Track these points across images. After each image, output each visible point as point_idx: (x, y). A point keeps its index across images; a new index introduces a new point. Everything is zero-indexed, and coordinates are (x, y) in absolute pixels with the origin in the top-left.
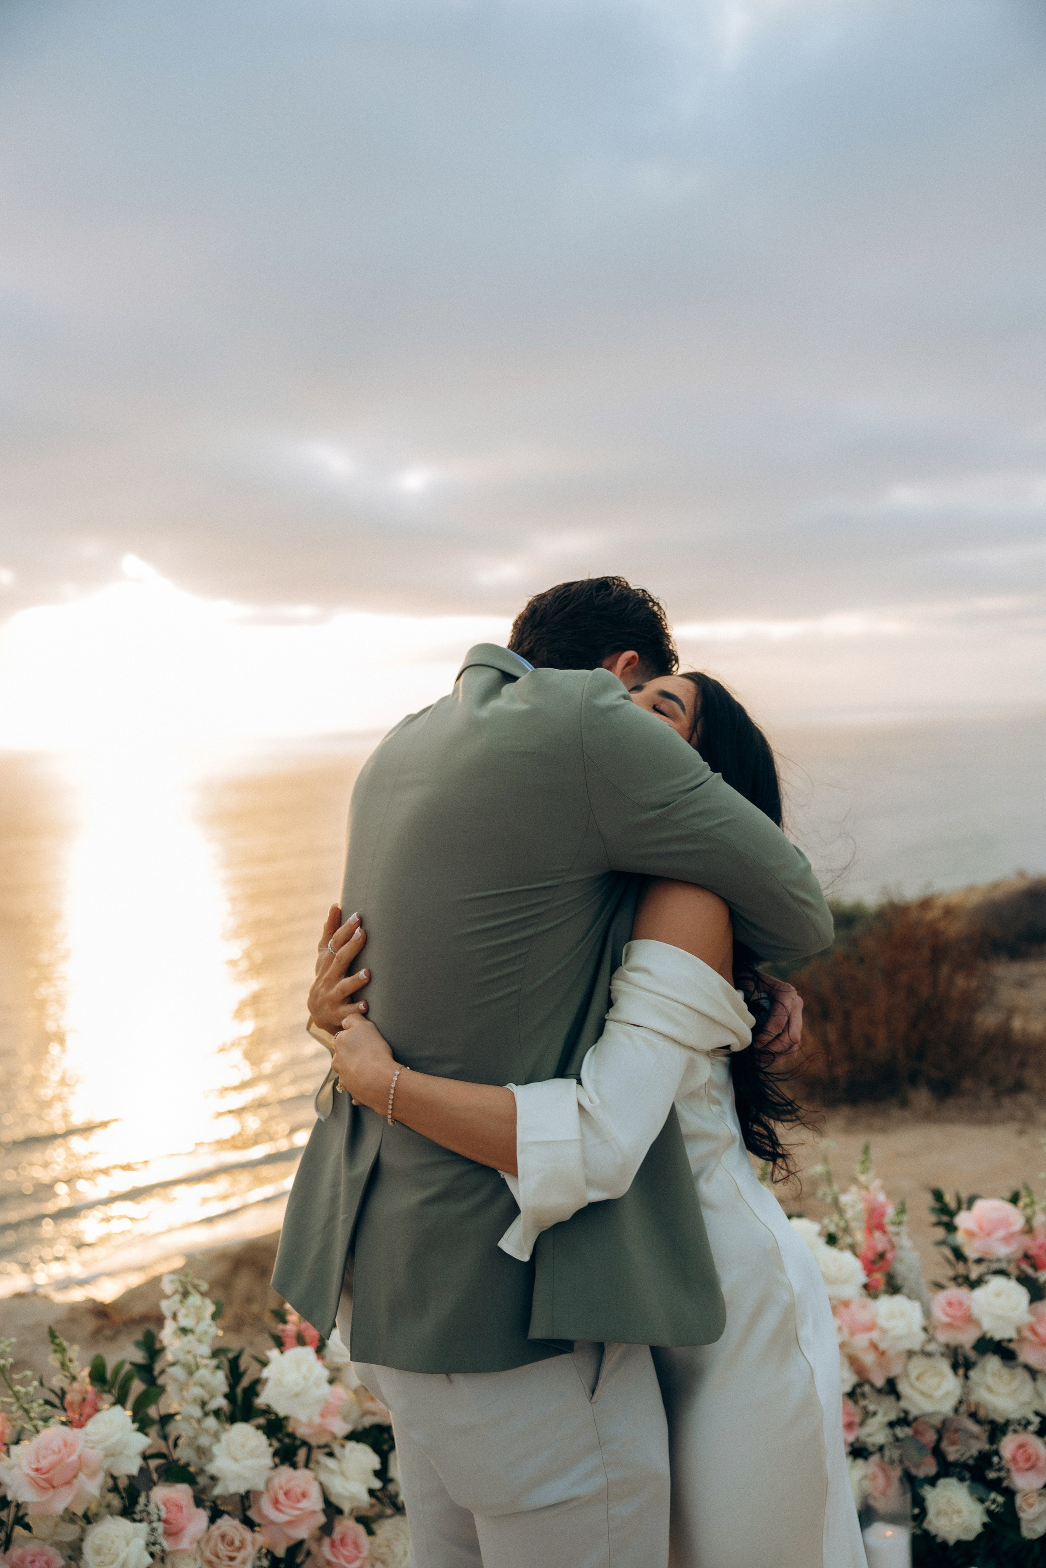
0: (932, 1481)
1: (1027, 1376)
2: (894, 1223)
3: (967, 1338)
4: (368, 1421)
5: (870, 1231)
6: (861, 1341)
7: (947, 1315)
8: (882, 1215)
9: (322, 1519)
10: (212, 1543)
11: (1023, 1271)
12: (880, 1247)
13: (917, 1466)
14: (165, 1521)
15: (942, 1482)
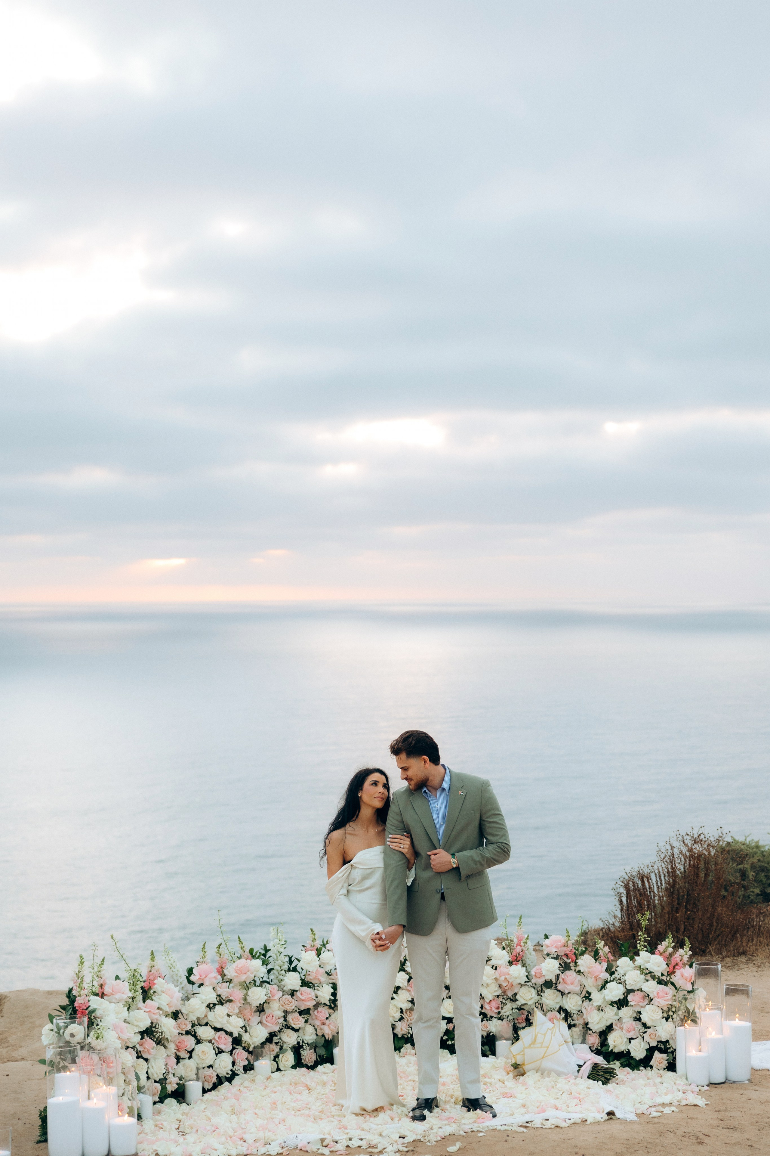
0: (523, 1028)
1: (560, 994)
2: (524, 943)
3: (541, 981)
4: (331, 981)
5: (517, 947)
6: (503, 978)
7: (535, 973)
8: (521, 940)
9: (314, 1003)
10: (283, 1000)
11: (563, 959)
12: (518, 951)
13: (520, 1023)
14: (270, 991)
15: (526, 1028)
